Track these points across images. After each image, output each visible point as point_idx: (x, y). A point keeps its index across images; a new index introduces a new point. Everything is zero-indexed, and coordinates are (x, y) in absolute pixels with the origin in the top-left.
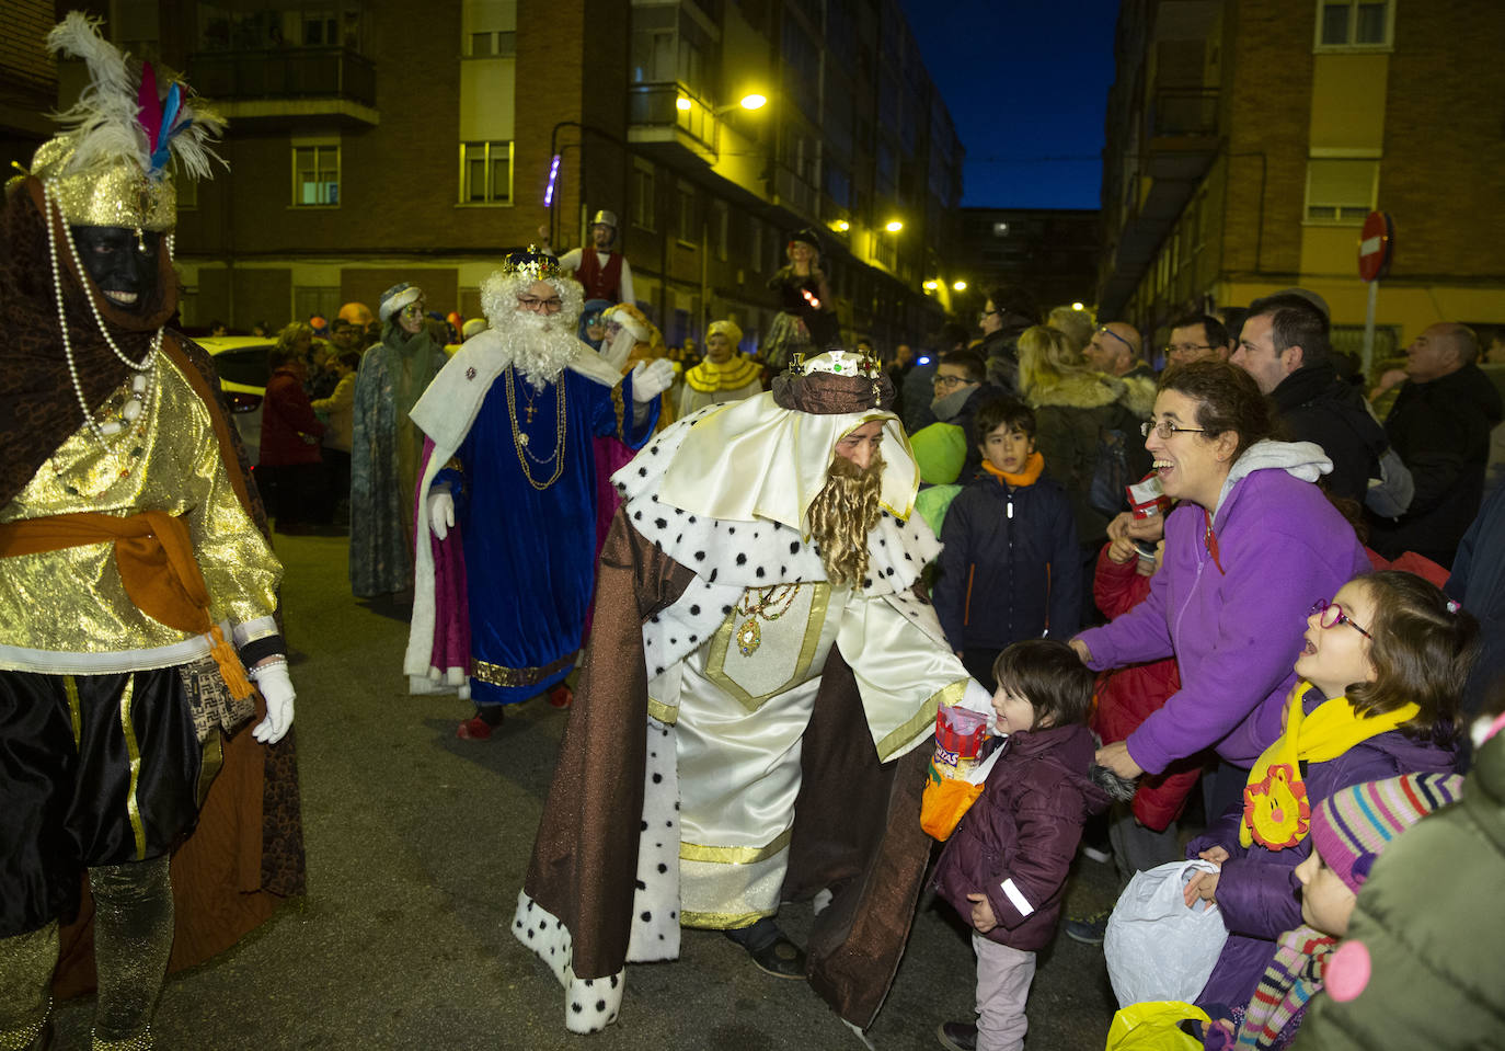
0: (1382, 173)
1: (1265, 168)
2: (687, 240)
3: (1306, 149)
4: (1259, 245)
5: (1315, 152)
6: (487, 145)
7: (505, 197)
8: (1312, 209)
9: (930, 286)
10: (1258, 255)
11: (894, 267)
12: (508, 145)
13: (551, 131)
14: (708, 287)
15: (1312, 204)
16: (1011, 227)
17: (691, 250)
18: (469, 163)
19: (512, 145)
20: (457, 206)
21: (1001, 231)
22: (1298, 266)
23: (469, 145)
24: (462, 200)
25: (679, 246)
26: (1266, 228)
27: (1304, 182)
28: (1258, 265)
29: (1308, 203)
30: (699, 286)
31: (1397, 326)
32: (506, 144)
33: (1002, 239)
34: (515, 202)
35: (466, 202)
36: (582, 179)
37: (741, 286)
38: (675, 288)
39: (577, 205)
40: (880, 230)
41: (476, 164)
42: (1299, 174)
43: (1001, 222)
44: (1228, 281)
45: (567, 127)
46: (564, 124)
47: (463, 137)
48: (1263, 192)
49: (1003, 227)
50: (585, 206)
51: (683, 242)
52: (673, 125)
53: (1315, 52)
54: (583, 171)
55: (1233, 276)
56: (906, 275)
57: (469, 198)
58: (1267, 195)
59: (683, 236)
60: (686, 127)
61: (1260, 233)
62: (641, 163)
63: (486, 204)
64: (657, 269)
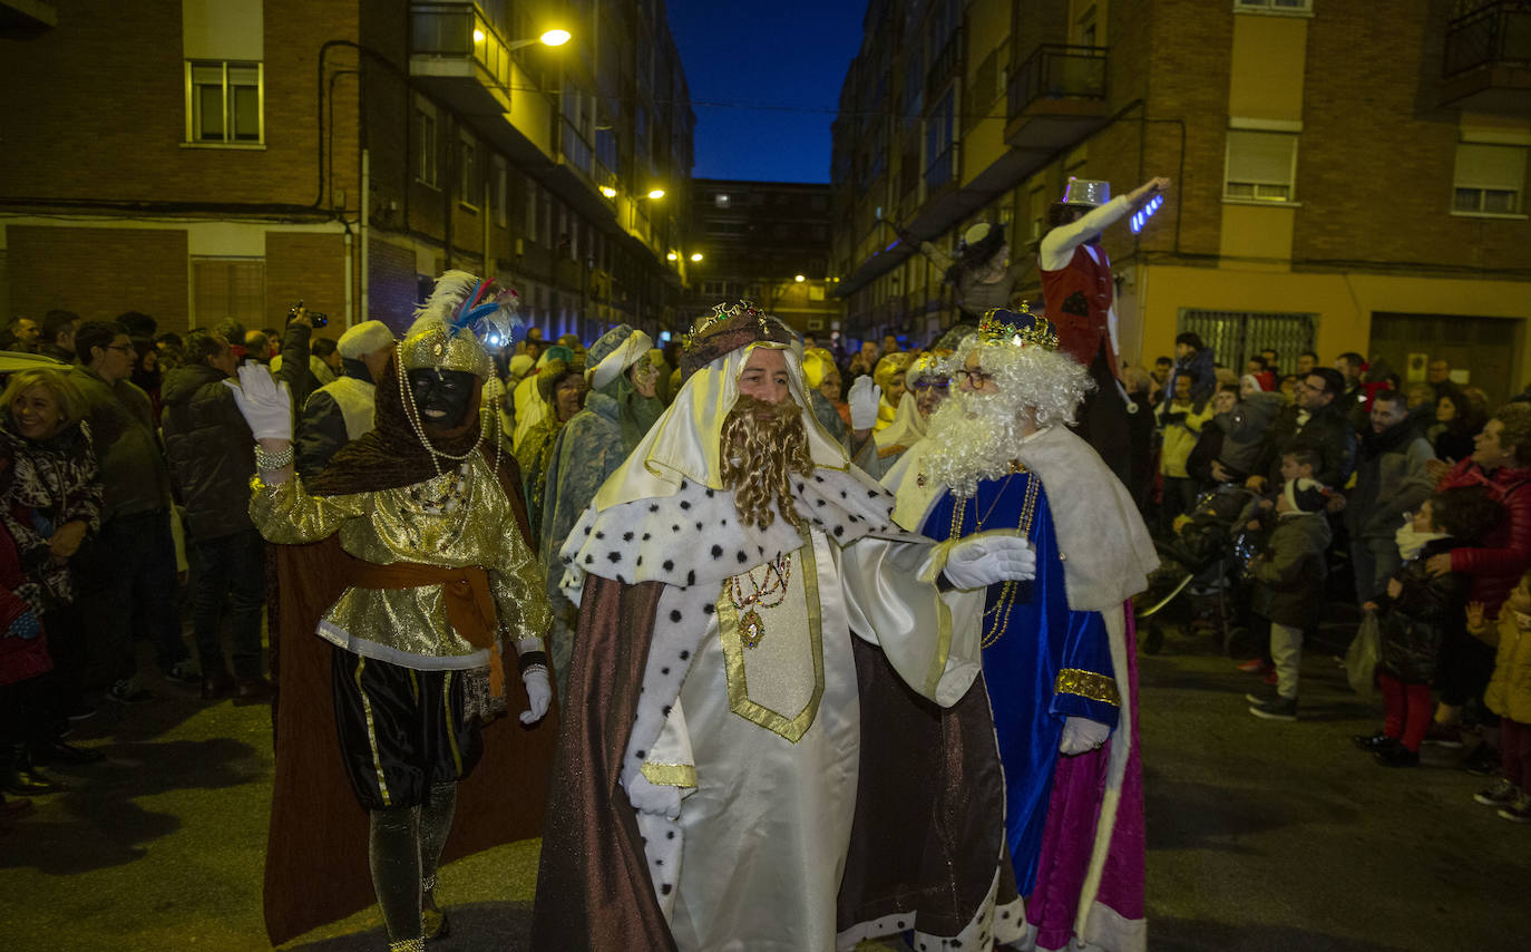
0: (1301, 150)
1: (1184, 137)
2: (469, 201)
3: (1227, 119)
4: (1178, 223)
5: (1236, 122)
6: (225, 65)
7: (256, 137)
8: (1230, 184)
9: (672, 257)
10: (1177, 234)
11: (649, 238)
12: (257, 67)
13: (318, 51)
14: (490, 258)
15: (1231, 180)
16: (733, 198)
17: (474, 213)
18: (198, 89)
19: (261, 65)
20: (183, 145)
21: (722, 202)
22: (1218, 249)
23: (196, 63)
24: (189, 138)
25: (462, 207)
26: (1185, 204)
27: (1223, 155)
28: (1177, 244)
29: (1227, 179)
30: (482, 257)
31: (1316, 315)
32: (254, 66)
33: (722, 211)
34: (266, 143)
35: (195, 141)
36: (362, 118)
37: (519, 256)
38: (460, 259)
39: (356, 150)
40: (641, 197)
41: (208, 91)
42: (1218, 147)
43: (723, 194)
44: (1146, 262)
45: (339, 48)
46: (333, 43)
47: (187, 54)
48: (1182, 164)
49: (725, 198)
50: (366, 152)
51: (465, 204)
52: (468, 56)
53: (1236, 11)
54: (361, 106)
55: (1151, 257)
56: (657, 246)
57: (199, 137)
58: (1186, 168)
59: (465, 196)
60: (482, 60)
61: (1179, 210)
62: (424, 105)
63: (226, 144)
64: (441, 235)
